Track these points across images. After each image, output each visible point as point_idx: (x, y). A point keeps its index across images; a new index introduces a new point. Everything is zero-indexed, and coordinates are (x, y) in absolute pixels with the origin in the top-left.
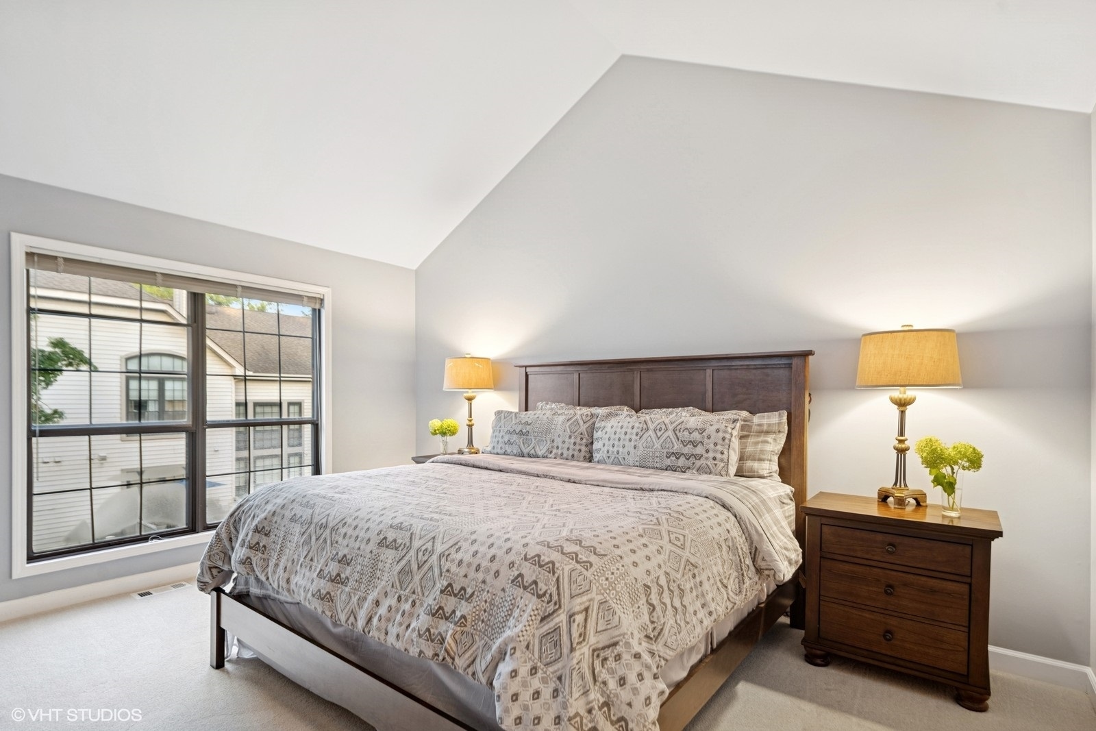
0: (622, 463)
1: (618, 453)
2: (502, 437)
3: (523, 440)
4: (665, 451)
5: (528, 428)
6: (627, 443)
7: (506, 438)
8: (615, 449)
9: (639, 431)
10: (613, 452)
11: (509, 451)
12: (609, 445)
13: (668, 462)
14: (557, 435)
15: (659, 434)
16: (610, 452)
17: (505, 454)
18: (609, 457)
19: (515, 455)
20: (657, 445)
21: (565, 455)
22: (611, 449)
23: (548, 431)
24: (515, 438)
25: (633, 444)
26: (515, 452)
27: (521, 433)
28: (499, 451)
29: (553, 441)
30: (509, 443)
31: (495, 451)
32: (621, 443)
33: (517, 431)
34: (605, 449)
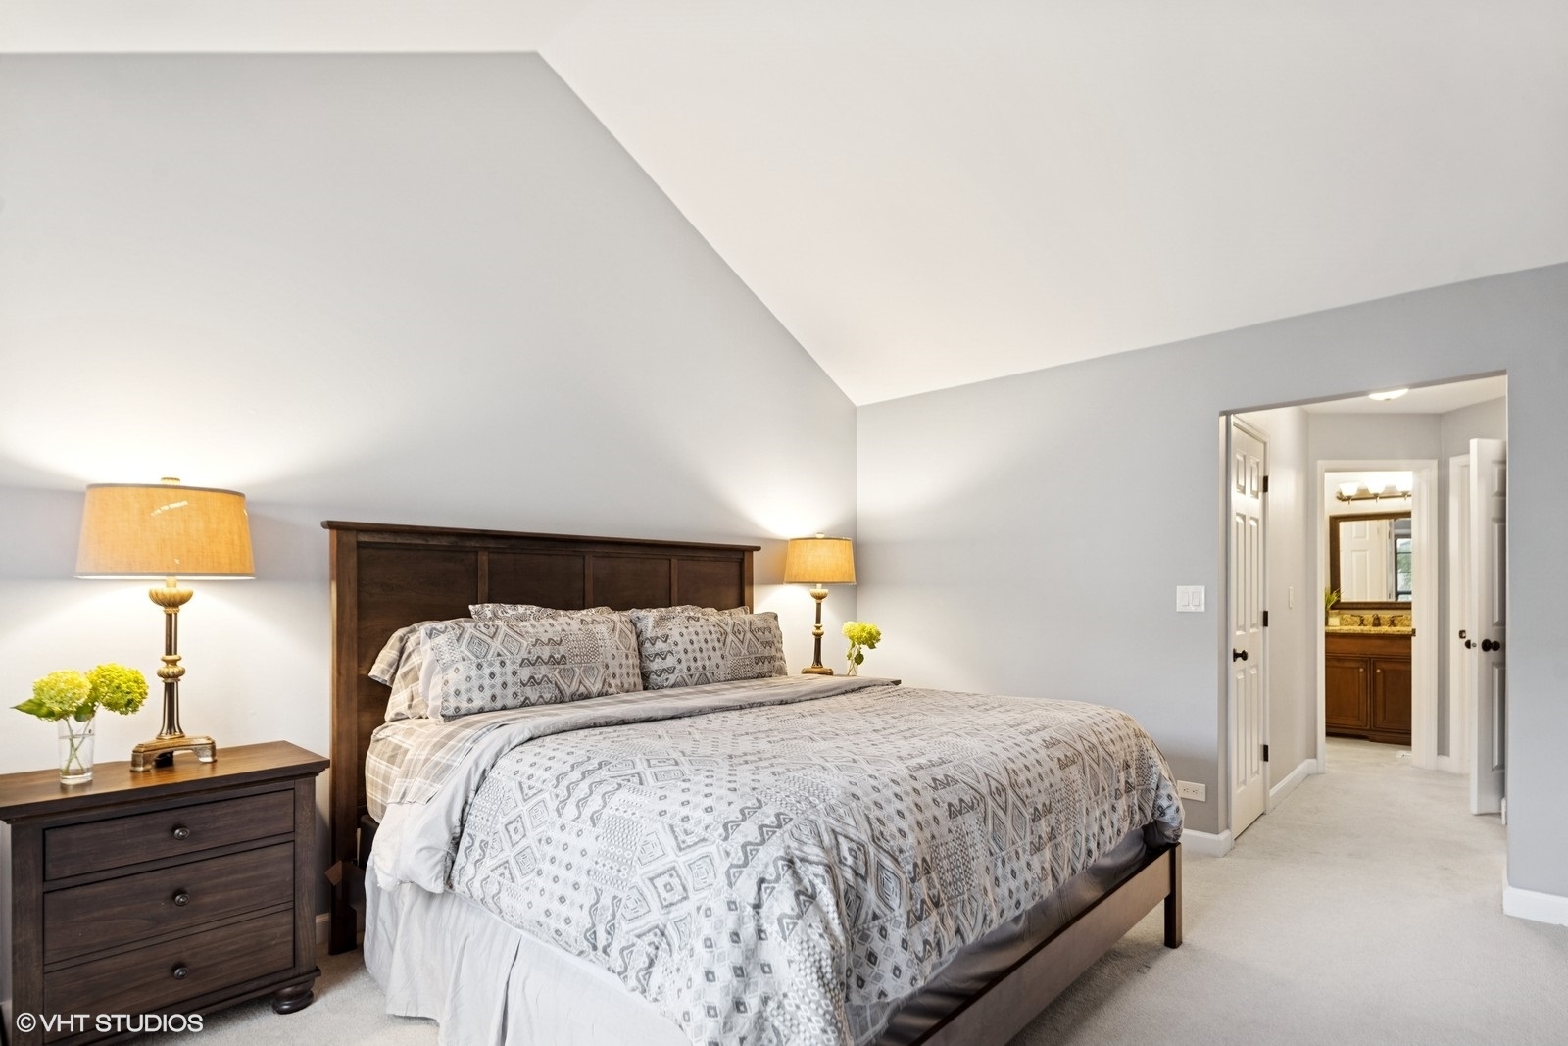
0: (711, 680)
1: (704, 667)
2: (514, 673)
3: (559, 672)
4: (753, 656)
5: (562, 650)
6: (712, 653)
7: (525, 673)
8: (699, 663)
9: (719, 635)
10: (697, 668)
11: (534, 697)
12: (688, 660)
13: (757, 669)
14: (609, 655)
15: (741, 637)
16: (692, 669)
17: (524, 705)
18: (691, 676)
19: (547, 703)
20: (744, 651)
21: (626, 686)
22: (693, 664)
23: (594, 651)
24: (543, 670)
25: (719, 653)
26: (547, 696)
27: (552, 661)
28: (510, 702)
29: (607, 666)
30: (533, 681)
31: (499, 704)
32: (705, 654)
33: (545, 657)
34: (684, 665)
